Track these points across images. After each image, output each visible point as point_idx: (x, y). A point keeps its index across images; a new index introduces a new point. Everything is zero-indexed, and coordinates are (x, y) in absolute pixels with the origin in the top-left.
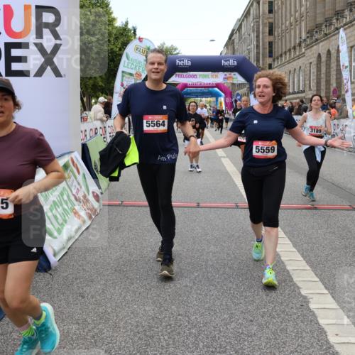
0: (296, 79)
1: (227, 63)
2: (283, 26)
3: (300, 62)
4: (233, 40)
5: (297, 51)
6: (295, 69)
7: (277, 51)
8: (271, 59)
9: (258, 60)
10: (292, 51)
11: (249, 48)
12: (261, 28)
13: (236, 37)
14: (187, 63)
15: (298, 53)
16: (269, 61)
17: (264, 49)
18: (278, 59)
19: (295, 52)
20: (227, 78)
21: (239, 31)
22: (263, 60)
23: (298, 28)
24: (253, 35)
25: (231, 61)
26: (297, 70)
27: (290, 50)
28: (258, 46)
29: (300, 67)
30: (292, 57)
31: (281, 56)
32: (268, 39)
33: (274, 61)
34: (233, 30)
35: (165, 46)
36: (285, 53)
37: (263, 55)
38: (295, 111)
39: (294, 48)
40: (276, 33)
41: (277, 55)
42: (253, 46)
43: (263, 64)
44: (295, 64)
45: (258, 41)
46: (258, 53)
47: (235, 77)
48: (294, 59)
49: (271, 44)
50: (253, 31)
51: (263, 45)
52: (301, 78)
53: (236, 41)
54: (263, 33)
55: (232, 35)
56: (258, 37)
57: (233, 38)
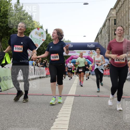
1: (90, 46)
4: (98, 38)
11: (105, 41)
12: (111, 32)
13: (99, 36)
14: (71, 46)
20: (90, 53)
21: (101, 34)
23: (127, 31)
24: (107, 35)
25: (92, 45)
28: (109, 40)
34: (98, 33)
35: (65, 40)
42: (107, 41)
45: (109, 38)
47: (93, 52)
50: (107, 33)
53: (100, 38)
54: (112, 34)
55: (98, 35)
56: (109, 36)
57: (98, 37)
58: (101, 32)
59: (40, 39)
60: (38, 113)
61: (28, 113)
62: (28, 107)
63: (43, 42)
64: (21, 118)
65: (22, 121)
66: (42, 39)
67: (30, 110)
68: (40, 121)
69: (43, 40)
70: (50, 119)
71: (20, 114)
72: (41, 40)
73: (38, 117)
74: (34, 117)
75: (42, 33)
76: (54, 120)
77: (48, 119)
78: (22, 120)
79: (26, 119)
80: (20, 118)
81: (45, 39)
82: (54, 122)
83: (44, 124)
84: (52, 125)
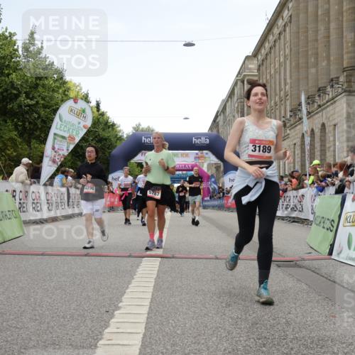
0: (281, 163)
1: (198, 141)
4: (218, 123)
13: (220, 119)
20: (199, 158)
21: (224, 113)
23: (283, 108)
25: (203, 139)
34: (218, 112)
47: (207, 156)
50: (238, 112)
53: (221, 123)
55: (216, 117)
57: (217, 121)
58: (223, 109)
59: (79, 123)
61: (51, 298)
62: (52, 284)
63: (85, 131)
65: (35, 315)
66: (83, 123)
67: (57, 289)
68: (78, 315)
69: (84, 127)
70: (103, 310)
71: (32, 300)
72: (81, 125)
73: (73, 306)
74: (64, 306)
75: (84, 111)
76: (113, 314)
77: (97, 312)
78: (36, 313)
80: (32, 310)
81: (89, 123)
82: (111, 318)
83: (88, 322)
84: (107, 326)
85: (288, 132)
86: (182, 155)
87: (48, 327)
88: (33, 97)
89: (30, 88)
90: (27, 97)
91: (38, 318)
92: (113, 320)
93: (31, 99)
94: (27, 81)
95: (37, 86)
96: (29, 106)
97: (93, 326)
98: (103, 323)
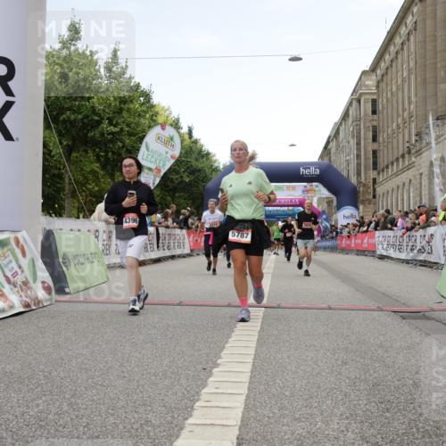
0: (405, 196)
1: (306, 172)
2: (390, 130)
3: (410, 174)
4: (330, 150)
5: (406, 159)
6: (404, 184)
7: (382, 162)
8: (375, 172)
9: (359, 174)
10: (401, 160)
11: (348, 158)
12: (362, 133)
13: (333, 145)
15: (407, 163)
16: (373, 174)
17: (366, 159)
18: (383, 171)
19: (404, 161)
20: (307, 191)
21: (336, 138)
22: (365, 173)
23: (406, 131)
24: (353, 142)
25: (312, 169)
26: (407, 184)
27: (397, 160)
28: (358, 156)
29: (410, 181)
30: (401, 167)
31: (387, 167)
32: (372, 146)
33: (379, 174)
34: (329, 137)
36: (392, 163)
37: (365, 167)
38: (381, 225)
39: (403, 156)
40: (381, 139)
41: (382, 167)
42: (352, 157)
43: (366, 179)
44: (404, 177)
45: (359, 149)
46: (359, 165)
47: (316, 189)
48: (403, 171)
49: (374, 152)
50: (353, 137)
51: (365, 154)
52: (411, 195)
53: (333, 151)
54: (365, 139)
55: (328, 143)
56: (358, 144)
57: (329, 147)
58: (336, 134)
59: (167, 153)
60: (167, 354)
61: (140, 353)
62: (142, 337)
63: (172, 161)
64: (122, 365)
65: (123, 372)
66: (171, 153)
67: (146, 343)
68: (171, 373)
69: (172, 157)
70: (200, 367)
71: (119, 355)
72: (169, 156)
73: (166, 362)
74: (155, 363)
75: (172, 139)
76: (211, 371)
77: (193, 369)
78: (125, 370)
79: (136, 369)
80: (120, 366)
81: (177, 153)
82: (210, 377)
83: (183, 381)
84: (204, 385)
85: (413, 159)
86: (288, 188)
87: (138, 386)
88: (117, 123)
89: (114, 113)
90: (111, 123)
91: (126, 375)
92: (211, 379)
93: (115, 126)
94: (110, 105)
95: (121, 110)
96: (112, 133)
97: (189, 385)
98: (199, 383)
